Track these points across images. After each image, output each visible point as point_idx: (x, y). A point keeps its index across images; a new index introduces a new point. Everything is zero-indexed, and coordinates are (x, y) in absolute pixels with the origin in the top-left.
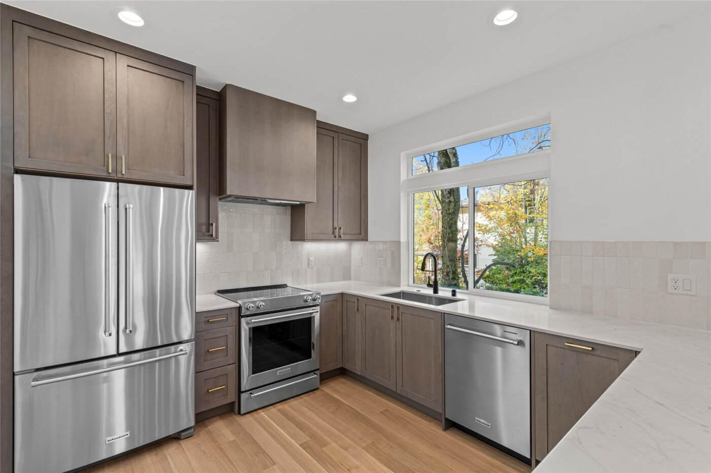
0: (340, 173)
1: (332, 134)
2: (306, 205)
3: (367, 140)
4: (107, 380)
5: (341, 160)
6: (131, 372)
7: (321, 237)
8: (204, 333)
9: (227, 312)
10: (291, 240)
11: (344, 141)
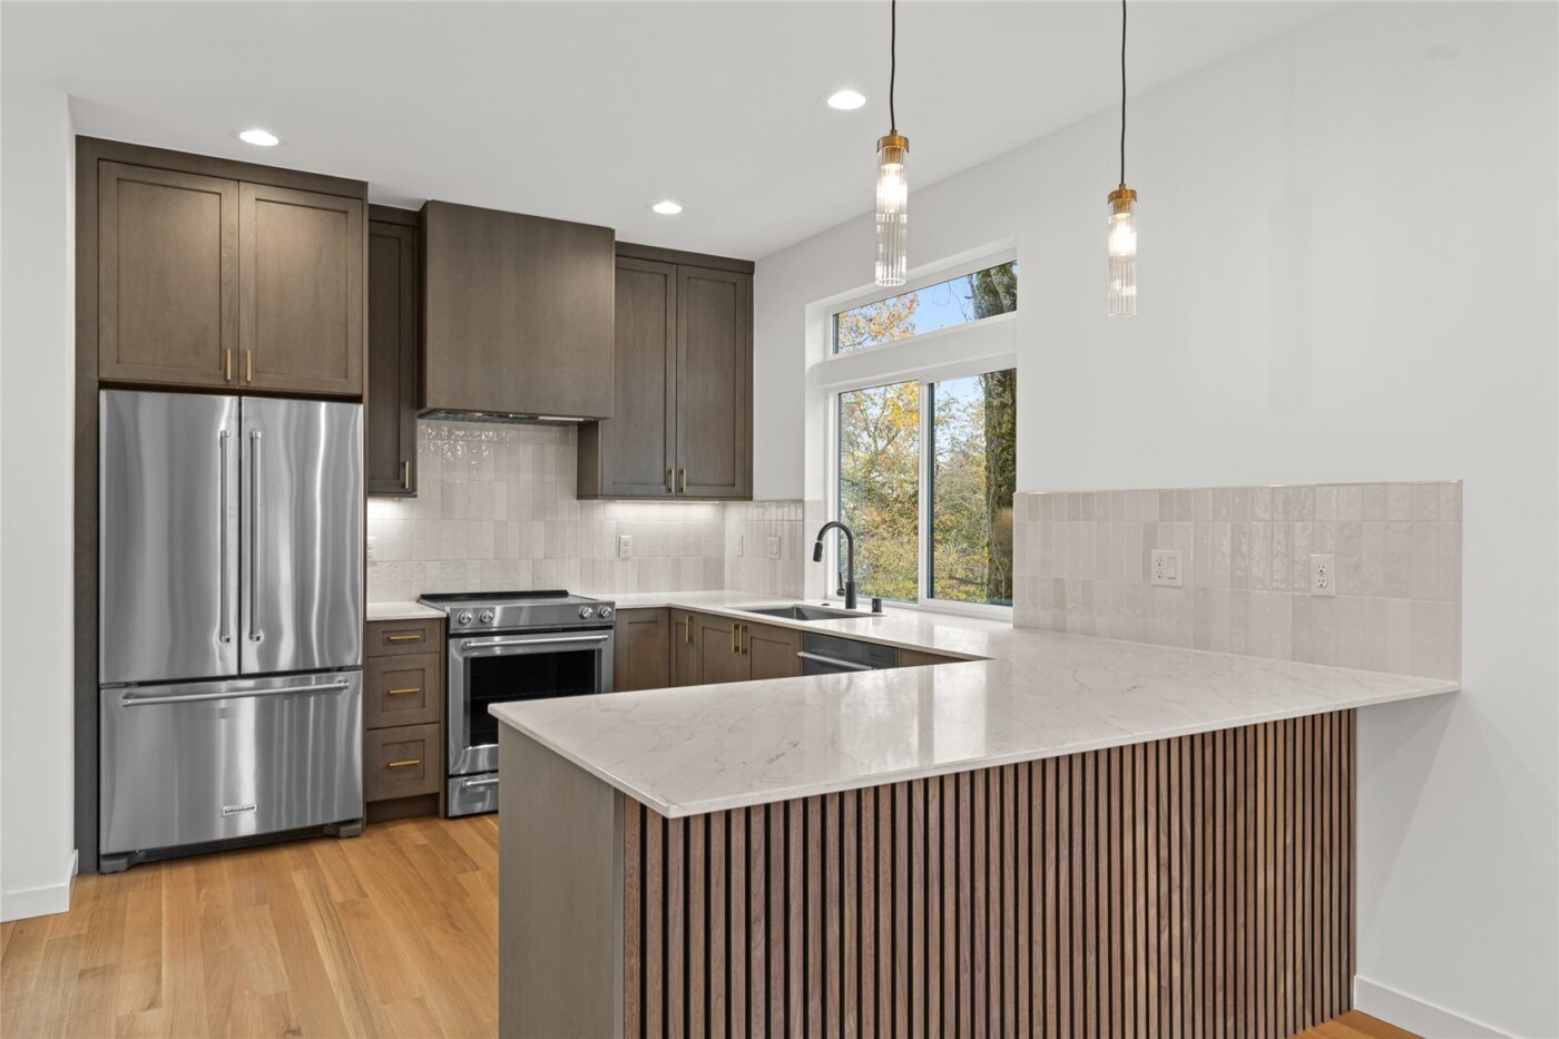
0: (682, 353)
1: (663, 268)
2: (600, 423)
3: (751, 273)
4: (224, 713)
5: (683, 323)
6: (266, 707)
7: (637, 490)
8: (381, 659)
9: (422, 626)
10: (580, 496)
11: (692, 281)
